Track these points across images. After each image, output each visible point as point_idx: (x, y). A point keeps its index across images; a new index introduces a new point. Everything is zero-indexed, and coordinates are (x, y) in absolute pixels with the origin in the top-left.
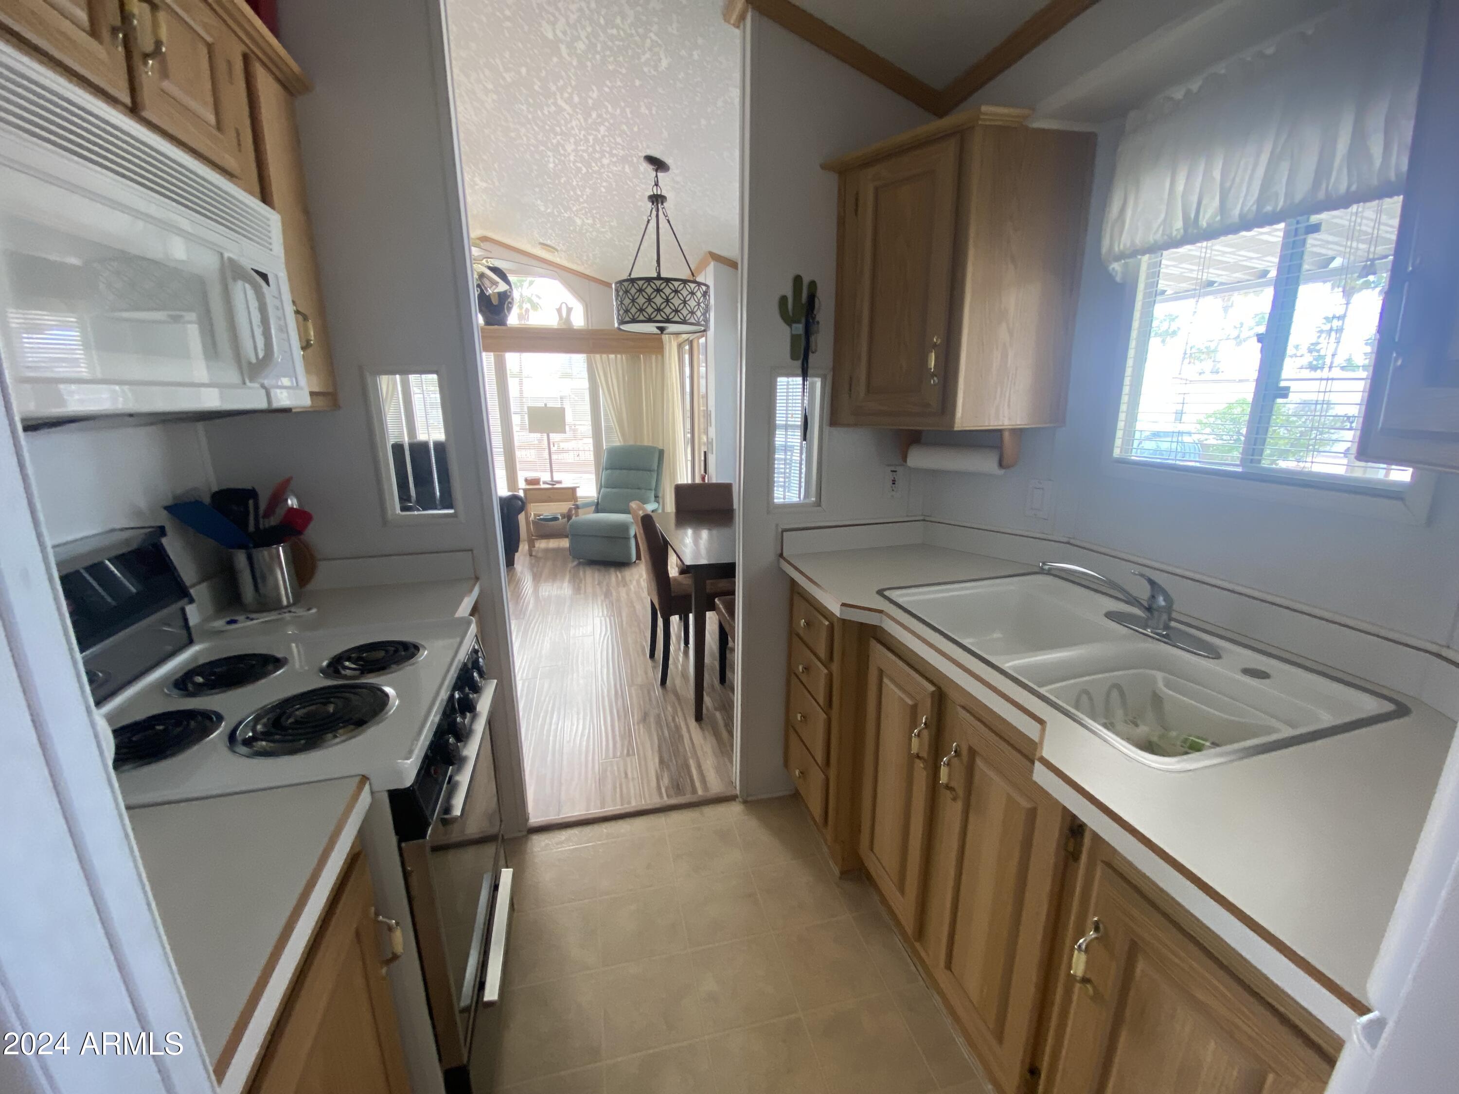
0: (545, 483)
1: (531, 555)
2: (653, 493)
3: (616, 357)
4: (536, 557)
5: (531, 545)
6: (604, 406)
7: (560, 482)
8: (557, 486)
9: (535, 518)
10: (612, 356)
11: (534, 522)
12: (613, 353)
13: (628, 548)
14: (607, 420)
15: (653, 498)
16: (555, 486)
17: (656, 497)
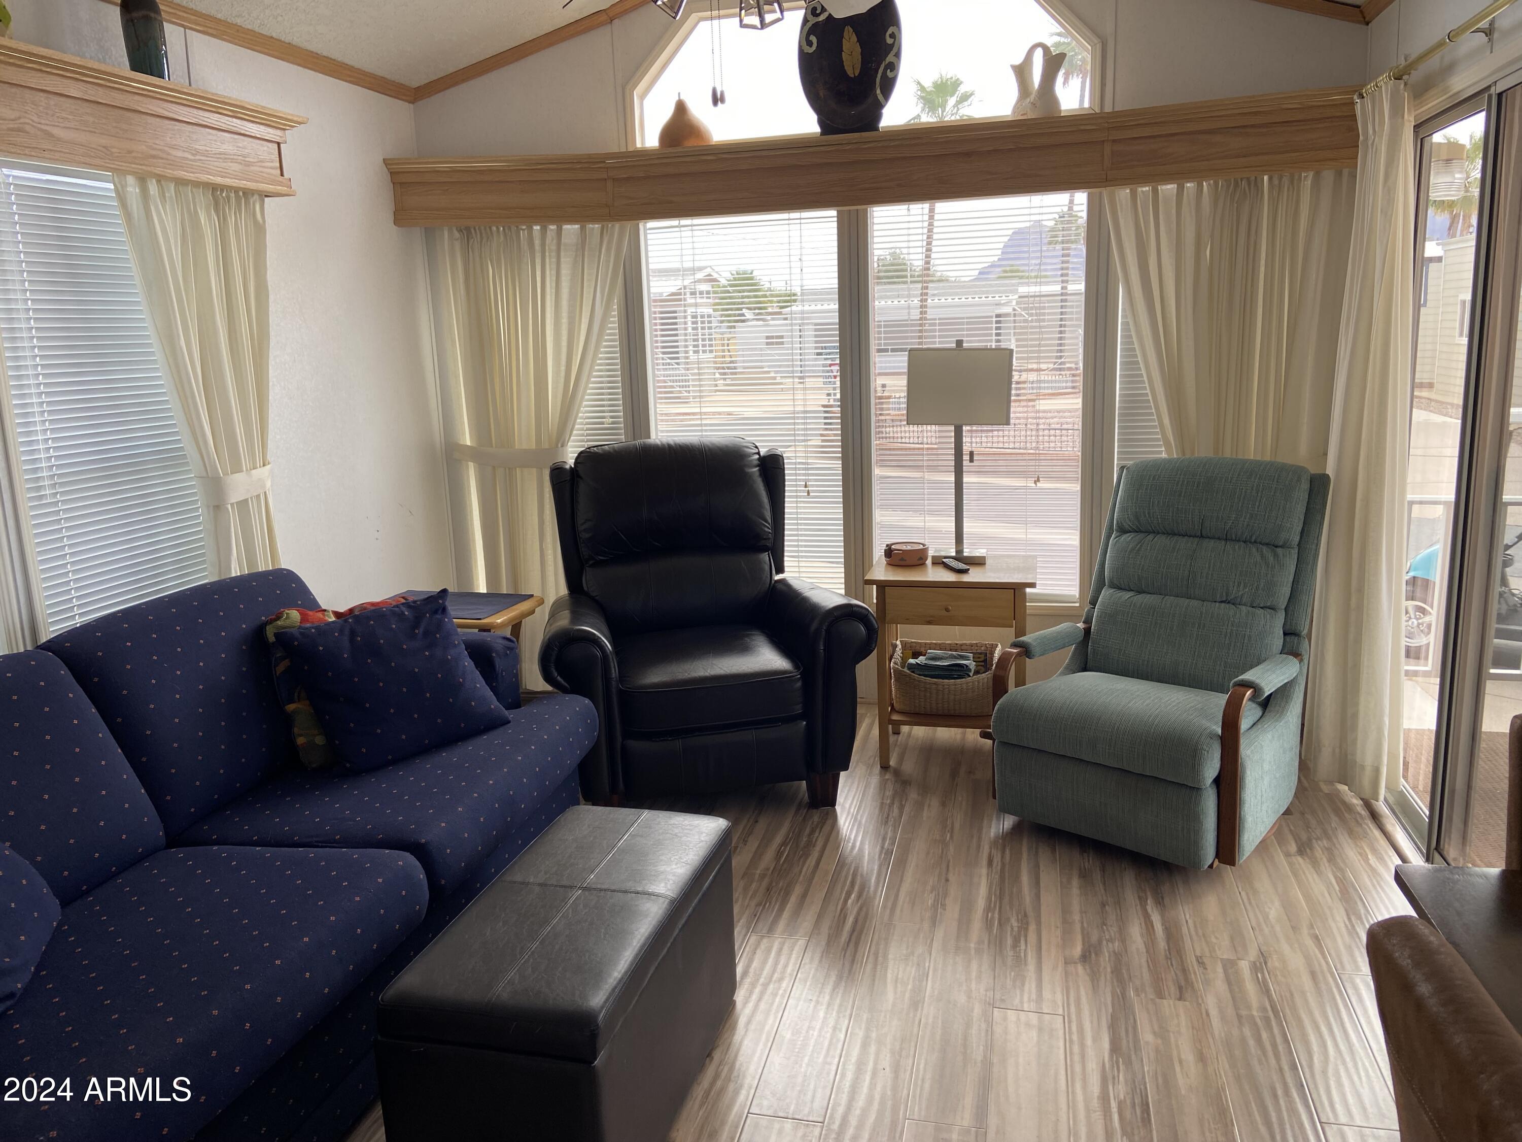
0: (939, 562)
1: (885, 767)
2: (1279, 620)
3: (1181, 189)
4: (897, 773)
5: (890, 728)
6: (1127, 337)
7: (978, 562)
8: (975, 576)
9: (904, 660)
10: (1169, 189)
11: (899, 675)
12: (1167, 178)
13: (1194, 818)
14: (1131, 379)
15: (1277, 640)
16: (966, 578)
17: (1289, 633)
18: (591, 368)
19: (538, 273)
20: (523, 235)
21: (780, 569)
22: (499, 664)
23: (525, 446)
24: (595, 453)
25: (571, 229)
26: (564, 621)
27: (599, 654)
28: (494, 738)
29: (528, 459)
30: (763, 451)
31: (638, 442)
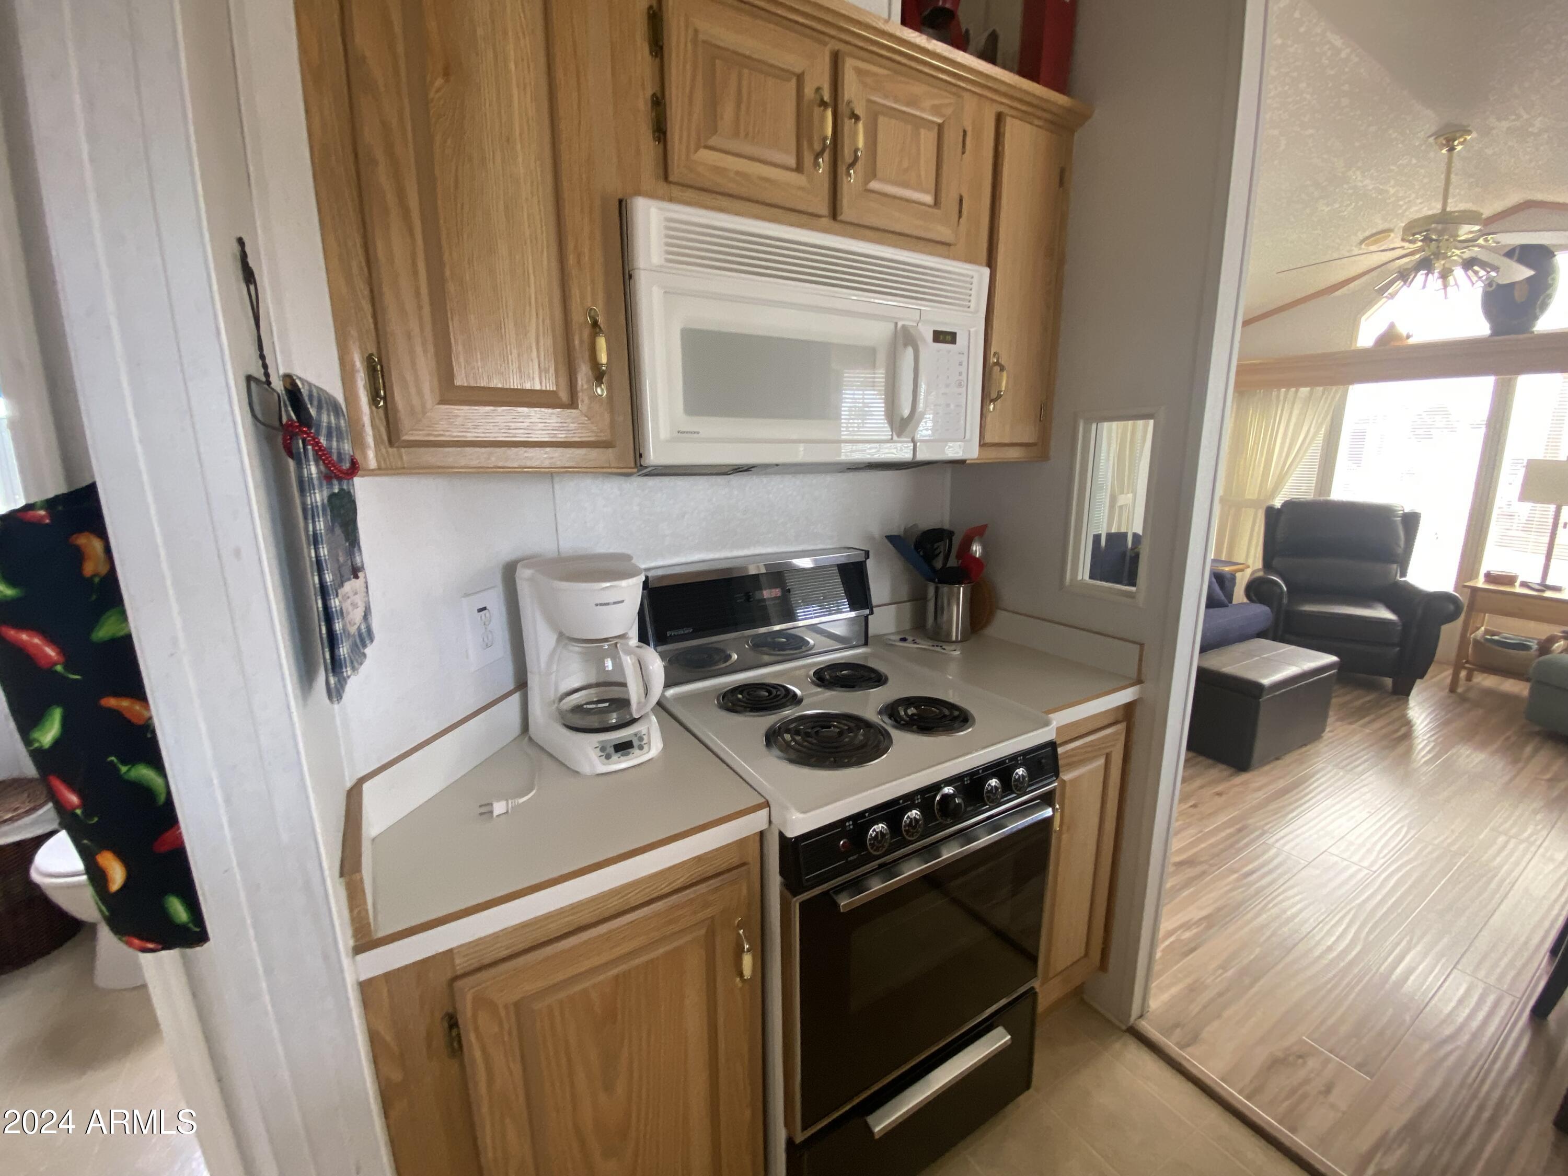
9: (1482, 637)
18: (1299, 462)
19: (1279, 412)
20: (1274, 393)
21: (1404, 574)
22: (1227, 584)
23: (1250, 497)
24: (1294, 502)
25: (1304, 391)
26: (1261, 574)
27: (1279, 591)
28: (1222, 610)
29: (1253, 504)
30: (1406, 511)
31: (1322, 498)
